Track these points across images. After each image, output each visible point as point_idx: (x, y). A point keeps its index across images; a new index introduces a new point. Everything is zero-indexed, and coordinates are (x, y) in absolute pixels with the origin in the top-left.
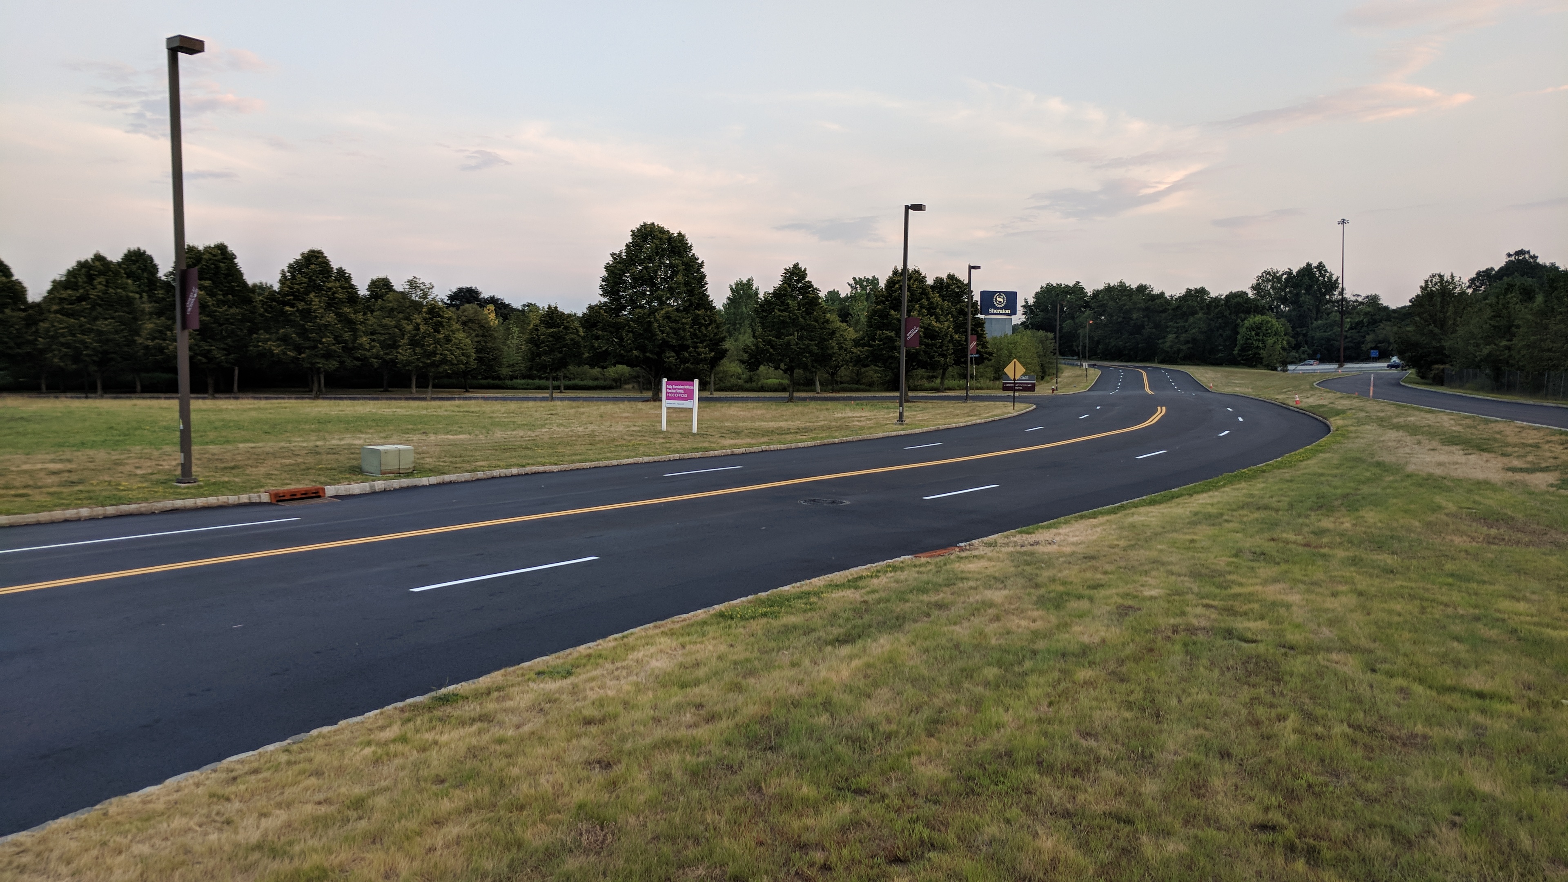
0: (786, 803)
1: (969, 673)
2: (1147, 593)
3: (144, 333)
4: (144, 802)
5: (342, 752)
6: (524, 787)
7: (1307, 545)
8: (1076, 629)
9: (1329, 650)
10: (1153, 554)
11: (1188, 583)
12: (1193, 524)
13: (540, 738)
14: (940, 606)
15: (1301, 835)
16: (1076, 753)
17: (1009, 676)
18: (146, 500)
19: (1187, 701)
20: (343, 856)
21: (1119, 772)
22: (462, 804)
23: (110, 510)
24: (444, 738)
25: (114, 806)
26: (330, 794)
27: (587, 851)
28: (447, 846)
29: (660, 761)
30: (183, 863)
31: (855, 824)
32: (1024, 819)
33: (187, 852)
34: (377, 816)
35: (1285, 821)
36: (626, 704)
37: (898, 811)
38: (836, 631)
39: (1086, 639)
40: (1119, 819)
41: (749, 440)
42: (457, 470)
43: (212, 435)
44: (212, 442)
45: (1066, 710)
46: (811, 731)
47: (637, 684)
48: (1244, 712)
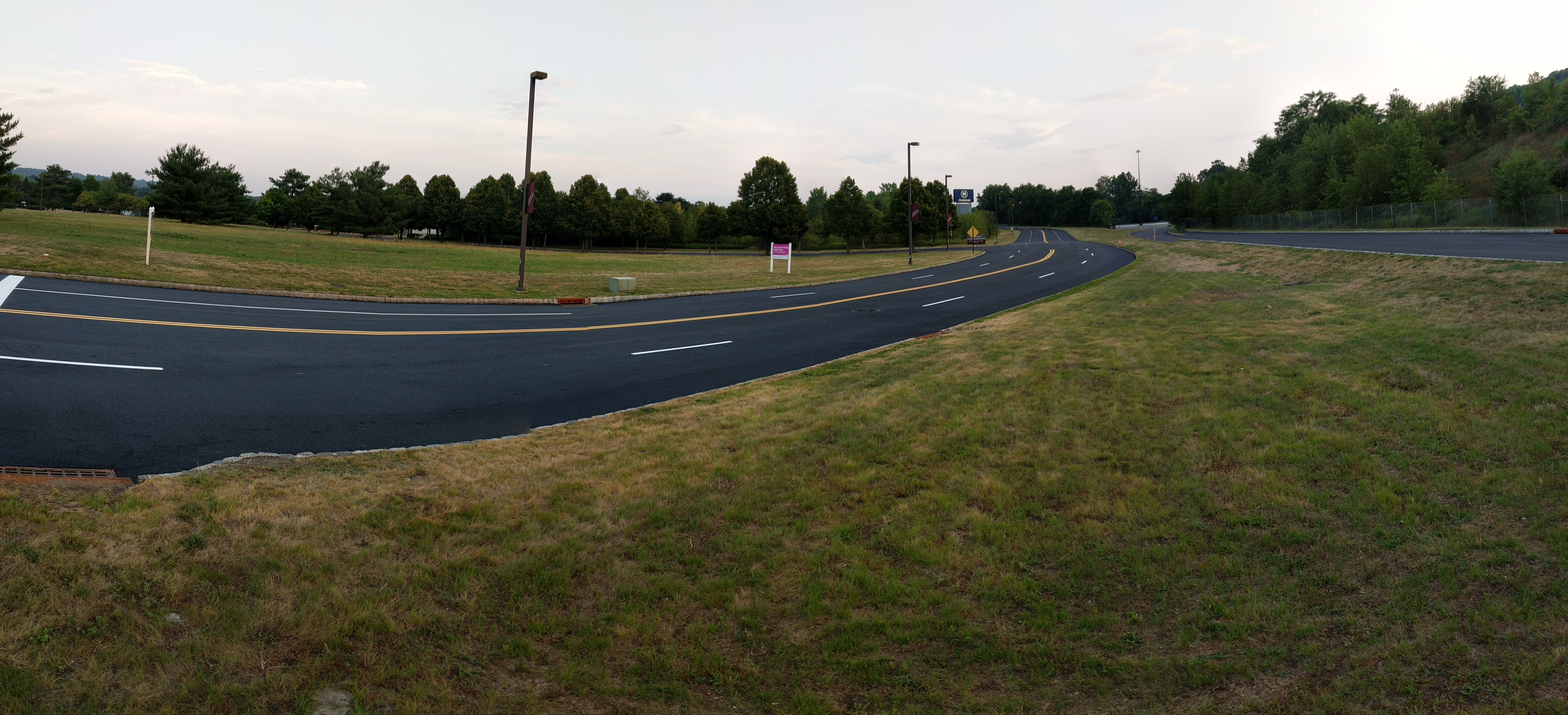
0: (839, 470)
1: (944, 398)
2: (1043, 348)
3: (506, 215)
4: (493, 445)
5: (593, 431)
6: (687, 457)
7: (1124, 317)
8: (1004, 371)
9: (1134, 368)
10: (1047, 328)
11: (1065, 341)
12: (1068, 310)
13: (697, 434)
14: (930, 364)
15: (1119, 460)
16: (1003, 435)
17: (966, 398)
18: (502, 297)
19: (1063, 402)
20: (591, 481)
21: (1026, 442)
22: (653, 463)
23: (486, 300)
24: (645, 430)
25: (480, 443)
26: (586, 450)
27: (720, 492)
28: (645, 482)
29: (763, 449)
30: (509, 477)
31: (878, 479)
32: (973, 470)
33: (511, 472)
34: (609, 464)
35: (1112, 455)
36: (745, 419)
37: (902, 471)
38: (870, 380)
39: (1009, 376)
40: (1026, 465)
41: (824, 277)
42: (658, 292)
43: (533, 268)
44: (533, 271)
45: (998, 413)
46: (854, 433)
47: (751, 409)
48: (1092, 404)
